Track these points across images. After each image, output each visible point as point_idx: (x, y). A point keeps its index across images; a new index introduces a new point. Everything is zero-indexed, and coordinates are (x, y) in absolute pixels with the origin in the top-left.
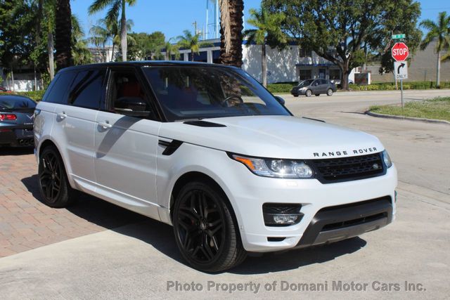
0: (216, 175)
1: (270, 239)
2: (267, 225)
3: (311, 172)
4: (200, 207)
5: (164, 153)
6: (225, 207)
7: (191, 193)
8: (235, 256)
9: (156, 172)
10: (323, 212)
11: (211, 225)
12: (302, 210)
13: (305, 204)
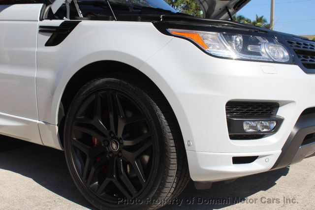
0: (142, 63)
1: (237, 160)
2: (233, 137)
3: (286, 54)
4: (111, 117)
5: (48, 44)
7: (94, 97)
9: (35, 73)
11: (127, 143)
12: (281, 113)
13: (286, 103)
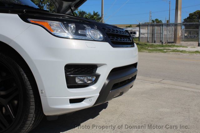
2: (69, 87)
3: (102, 36)
6: (23, 72)
8: (34, 119)
10: (115, 72)
12: (98, 71)
13: (101, 65)
